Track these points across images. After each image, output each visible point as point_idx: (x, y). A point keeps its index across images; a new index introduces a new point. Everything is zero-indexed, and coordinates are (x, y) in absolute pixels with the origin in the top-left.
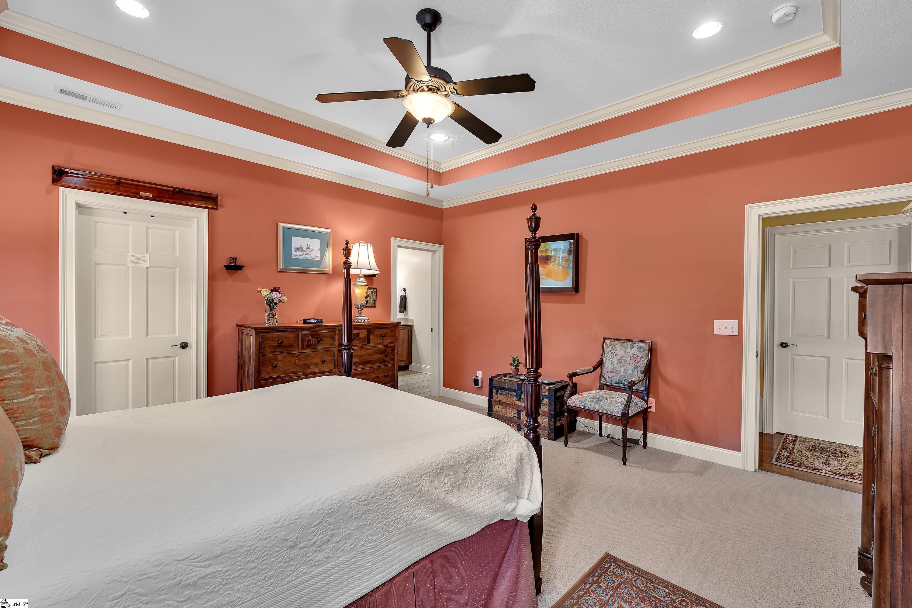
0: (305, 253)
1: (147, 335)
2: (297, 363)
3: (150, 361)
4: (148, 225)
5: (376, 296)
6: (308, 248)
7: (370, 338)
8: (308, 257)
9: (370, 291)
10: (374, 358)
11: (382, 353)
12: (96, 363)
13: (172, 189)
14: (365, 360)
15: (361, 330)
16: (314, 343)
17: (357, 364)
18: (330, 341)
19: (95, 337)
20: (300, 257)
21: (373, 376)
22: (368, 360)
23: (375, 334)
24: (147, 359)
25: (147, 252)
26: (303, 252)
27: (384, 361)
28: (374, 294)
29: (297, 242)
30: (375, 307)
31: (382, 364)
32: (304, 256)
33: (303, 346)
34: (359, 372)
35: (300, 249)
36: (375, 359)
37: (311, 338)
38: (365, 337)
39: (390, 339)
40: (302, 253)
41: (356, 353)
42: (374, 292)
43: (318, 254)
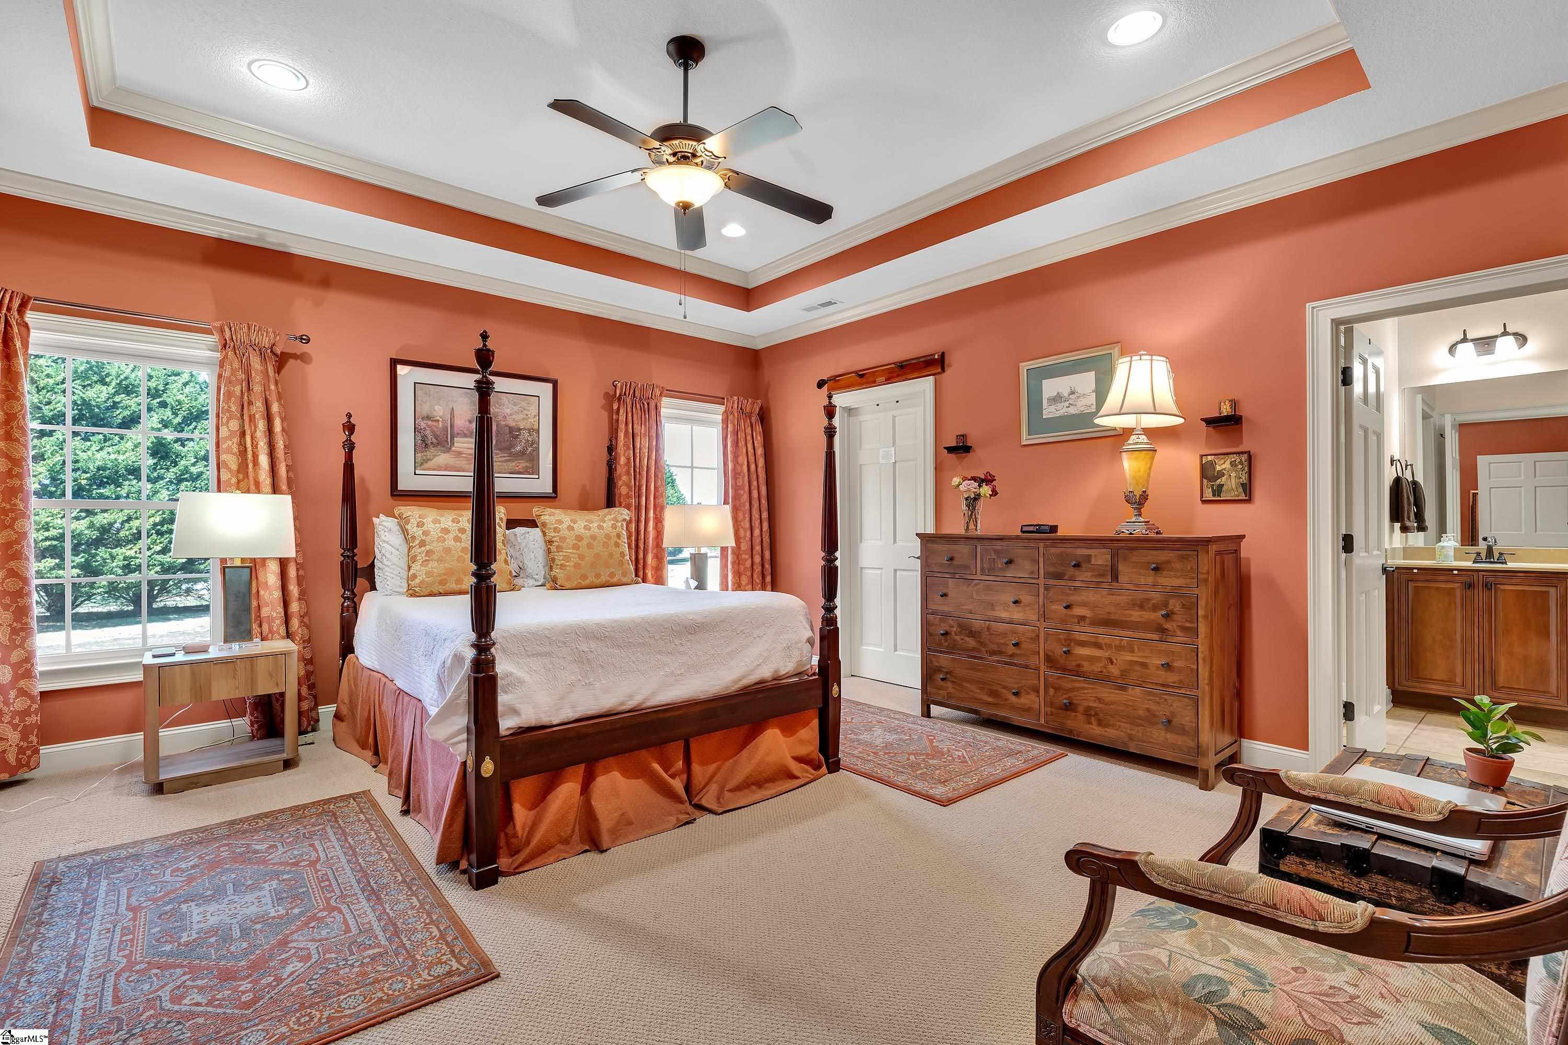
0: (1067, 404)
1: (895, 542)
2: (974, 597)
3: (898, 573)
4: (894, 413)
5: (1250, 473)
6: (1073, 393)
7: (1120, 568)
8: (1072, 410)
9: (1228, 462)
10: (1131, 616)
11: (1155, 608)
12: (862, 568)
13: (893, 366)
14: (1106, 616)
15: (1093, 550)
16: (1000, 566)
17: (1088, 621)
18: (1028, 565)
19: (861, 542)
20: (1058, 414)
21: (1129, 658)
22: (1113, 617)
23: (1133, 562)
24: (895, 571)
25: (894, 444)
26: (1063, 404)
27: (1162, 630)
28: (1240, 466)
29: (1050, 387)
30: (1249, 500)
31: (1155, 636)
32: (1064, 410)
33: (982, 569)
34: (1093, 640)
35: (1057, 399)
36: (1133, 619)
37: (995, 557)
38: (1106, 566)
39: (1178, 578)
40: (1060, 405)
41: (1084, 598)
42: (1241, 463)
43: (1092, 399)
